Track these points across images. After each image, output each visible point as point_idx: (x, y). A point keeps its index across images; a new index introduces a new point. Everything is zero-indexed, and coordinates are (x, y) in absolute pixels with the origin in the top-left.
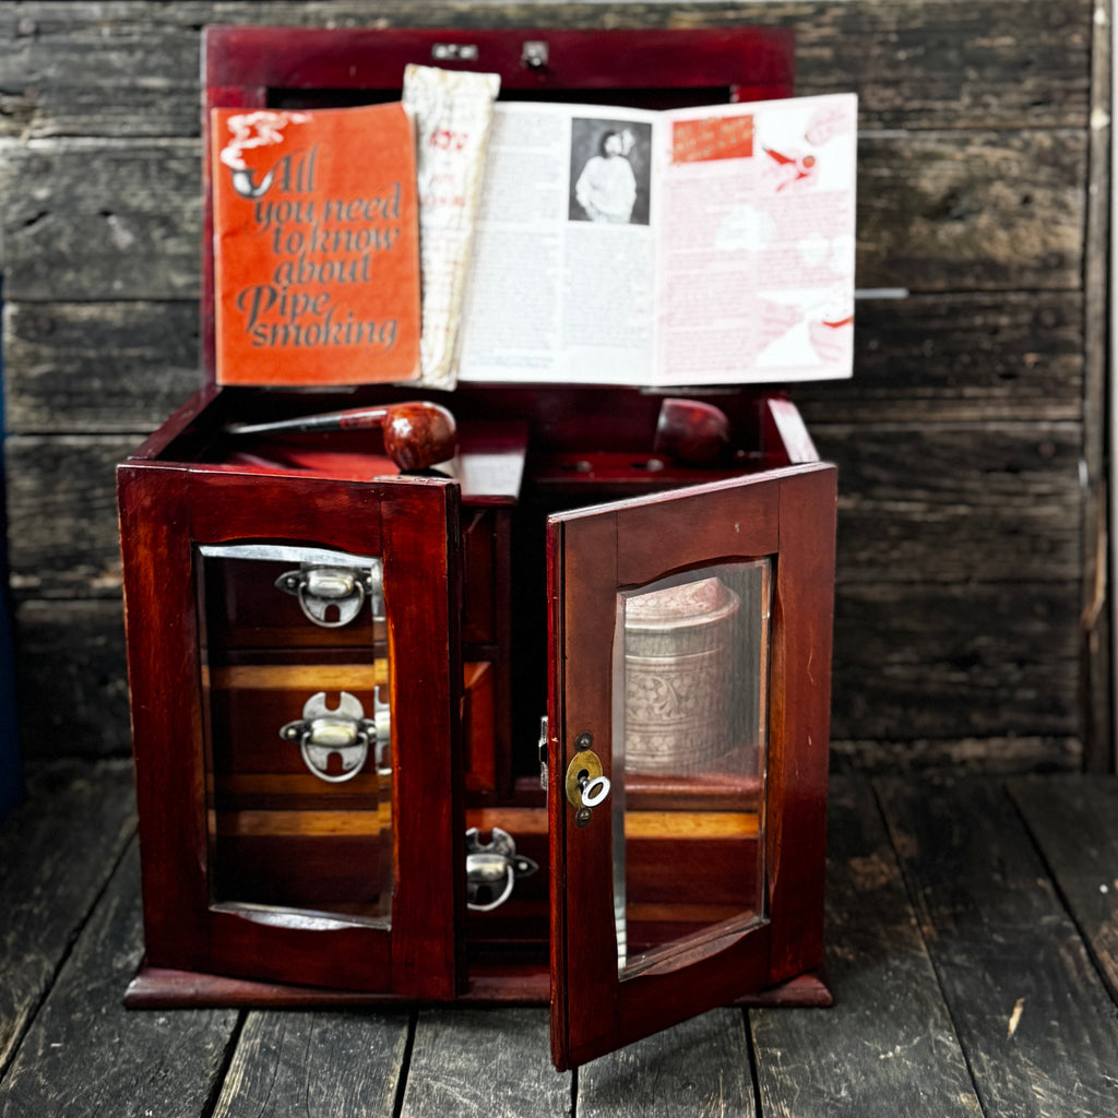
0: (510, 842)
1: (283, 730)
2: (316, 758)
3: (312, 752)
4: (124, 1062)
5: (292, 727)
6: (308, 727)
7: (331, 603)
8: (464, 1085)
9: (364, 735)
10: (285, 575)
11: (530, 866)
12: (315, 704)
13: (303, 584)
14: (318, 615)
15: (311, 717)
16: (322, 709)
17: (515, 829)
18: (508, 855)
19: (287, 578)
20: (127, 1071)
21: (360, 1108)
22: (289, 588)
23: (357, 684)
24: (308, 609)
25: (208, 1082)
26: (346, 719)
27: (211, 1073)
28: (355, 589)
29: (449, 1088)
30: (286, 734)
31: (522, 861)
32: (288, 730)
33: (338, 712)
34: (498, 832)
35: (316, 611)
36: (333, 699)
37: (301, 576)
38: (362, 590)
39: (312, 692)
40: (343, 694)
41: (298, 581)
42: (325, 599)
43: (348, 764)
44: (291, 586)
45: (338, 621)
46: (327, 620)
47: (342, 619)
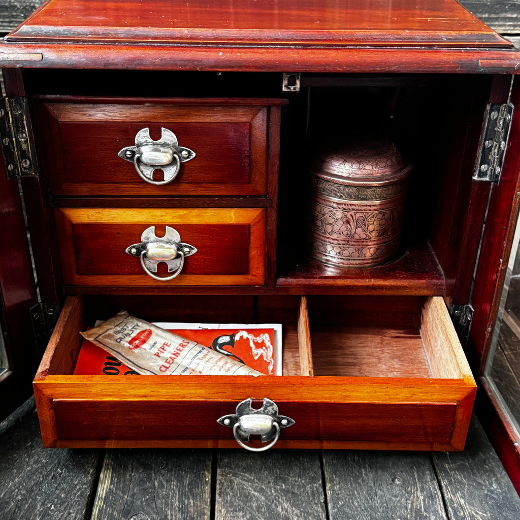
0: (276, 407)
1: (127, 250)
2: (149, 267)
3: (147, 262)
4: (34, 463)
5: (134, 247)
6: (144, 247)
7: (157, 168)
8: (254, 480)
9: (181, 253)
10: (125, 149)
11: (289, 422)
12: (149, 234)
13: (137, 156)
14: (148, 176)
15: (146, 241)
16: (153, 236)
17: (278, 401)
18: (274, 415)
19: (126, 151)
20: (37, 469)
21: (188, 499)
22: (128, 158)
23: (176, 221)
24: (142, 172)
25: (90, 478)
26: (169, 242)
27: (91, 471)
28: (174, 159)
29: (245, 483)
30: (130, 252)
31: (283, 418)
32: (131, 248)
33: (164, 238)
35: (147, 173)
36: (160, 230)
37: (136, 150)
38: (178, 160)
39: (146, 226)
40: (167, 227)
41: (133, 153)
42: (152, 166)
43: (171, 270)
44: (129, 156)
45: (163, 180)
46: (155, 179)
47: (165, 179)
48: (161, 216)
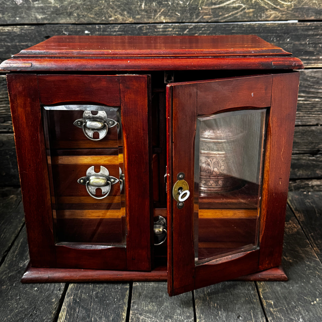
1: (78, 180)
2: (92, 190)
3: (90, 188)
4: (20, 308)
5: (82, 179)
6: (88, 179)
7: (95, 131)
8: (152, 317)
9: (109, 182)
12: (91, 170)
13: (84, 124)
14: (90, 136)
15: (89, 175)
16: (93, 172)
19: (78, 121)
20: (21, 311)
23: (107, 163)
24: (87, 134)
25: (53, 316)
26: (102, 176)
27: (54, 312)
28: (105, 125)
29: (146, 318)
30: (80, 182)
32: (80, 180)
33: (99, 173)
35: (90, 134)
36: (97, 168)
37: (83, 121)
38: (107, 126)
39: (89, 166)
40: (101, 166)
41: (82, 123)
42: (93, 129)
43: (104, 193)
44: (79, 124)
45: (99, 138)
46: (94, 138)
47: (100, 138)
48: (98, 160)
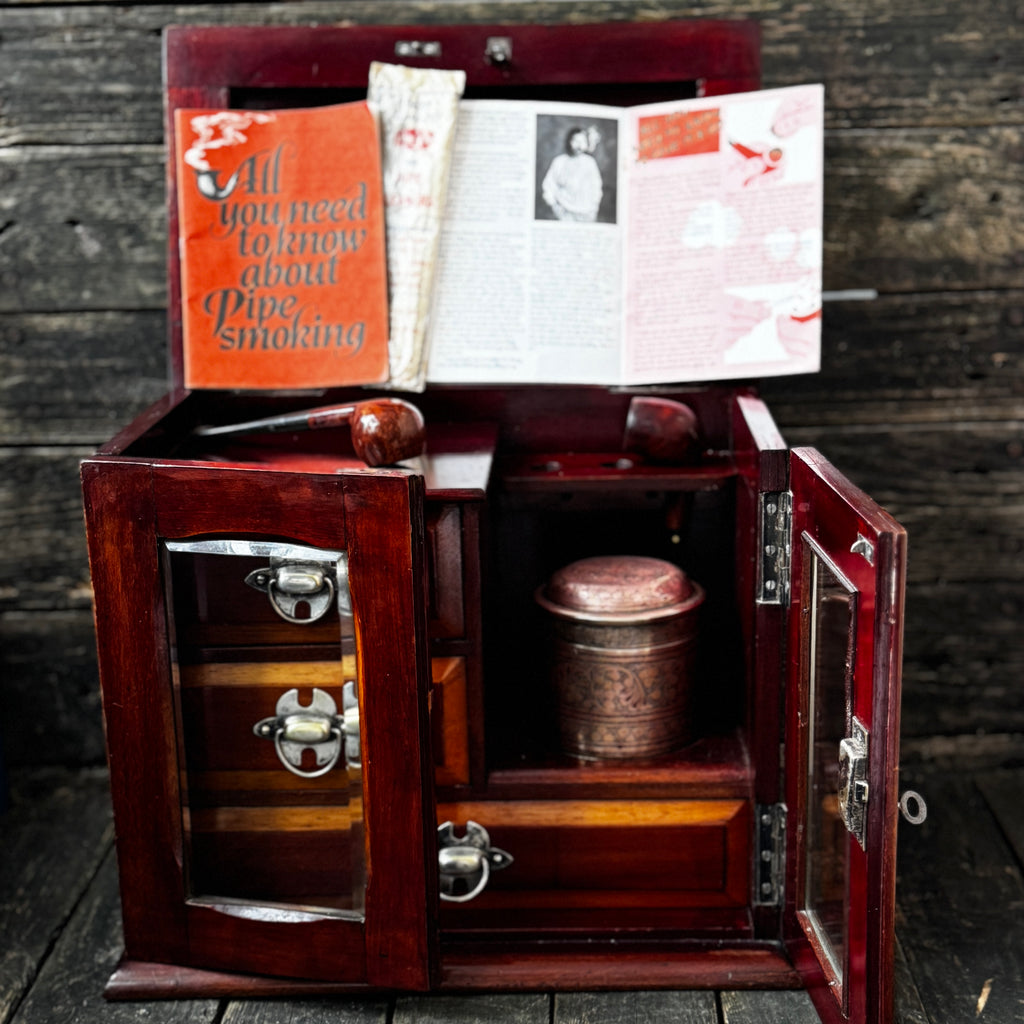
0: (485, 835)
1: (256, 727)
2: (290, 754)
3: (286, 749)
5: (266, 724)
6: (281, 724)
7: (300, 599)
9: (337, 731)
10: (255, 572)
11: (504, 859)
12: (288, 701)
13: (272, 581)
14: (288, 612)
15: (284, 713)
16: (295, 706)
17: (489, 822)
18: (483, 847)
19: (257, 574)
22: (259, 585)
23: (329, 680)
24: (279, 606)
26: (319, 715)
28: (325, 584)
30: (260, 731)
31: (496, 853)
32: (261, 727)
33: (310, 708)
34: (472, 824)
35: (286, 607)
36: (305, 695)
37: (270, 573)
38: (331, 586)
39: (285, 689)
40: (315, 691)
41: (267, 578)
42: (295, 595)
43: (322, 760)
44: (261, 582)
45: (309, 617)
46: (298, 616)
47: (312, 615)
48: (307, 674)
